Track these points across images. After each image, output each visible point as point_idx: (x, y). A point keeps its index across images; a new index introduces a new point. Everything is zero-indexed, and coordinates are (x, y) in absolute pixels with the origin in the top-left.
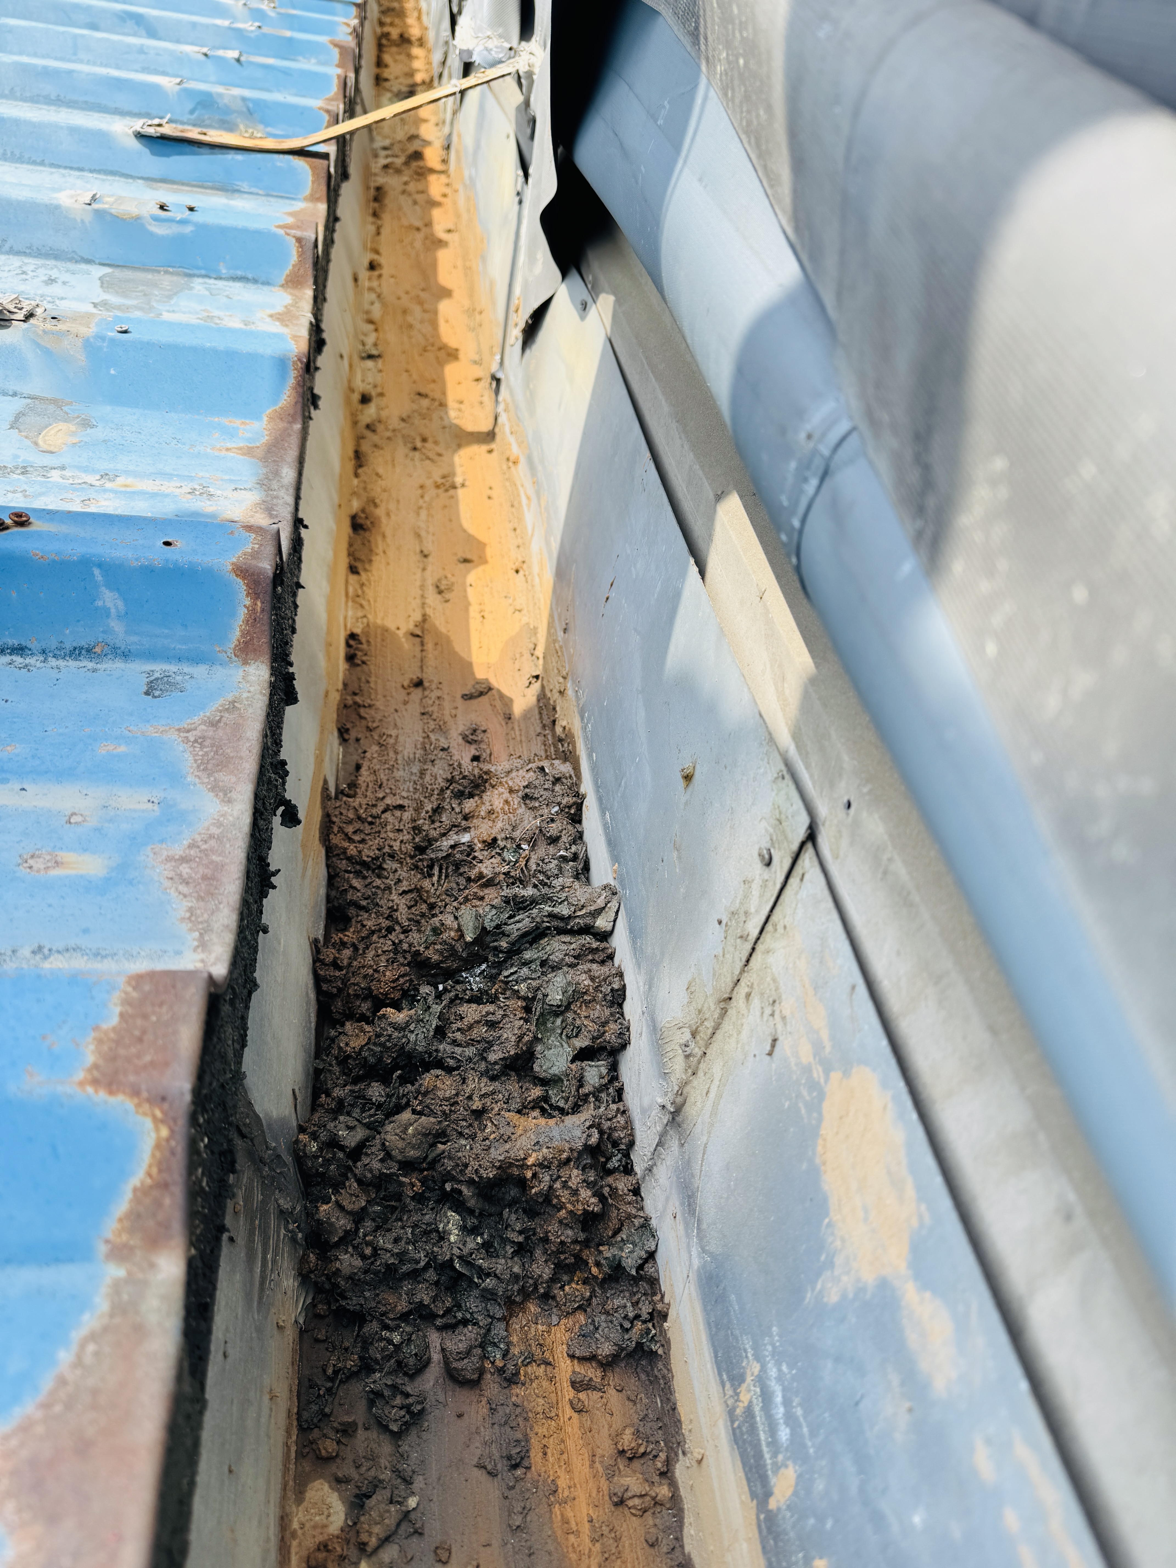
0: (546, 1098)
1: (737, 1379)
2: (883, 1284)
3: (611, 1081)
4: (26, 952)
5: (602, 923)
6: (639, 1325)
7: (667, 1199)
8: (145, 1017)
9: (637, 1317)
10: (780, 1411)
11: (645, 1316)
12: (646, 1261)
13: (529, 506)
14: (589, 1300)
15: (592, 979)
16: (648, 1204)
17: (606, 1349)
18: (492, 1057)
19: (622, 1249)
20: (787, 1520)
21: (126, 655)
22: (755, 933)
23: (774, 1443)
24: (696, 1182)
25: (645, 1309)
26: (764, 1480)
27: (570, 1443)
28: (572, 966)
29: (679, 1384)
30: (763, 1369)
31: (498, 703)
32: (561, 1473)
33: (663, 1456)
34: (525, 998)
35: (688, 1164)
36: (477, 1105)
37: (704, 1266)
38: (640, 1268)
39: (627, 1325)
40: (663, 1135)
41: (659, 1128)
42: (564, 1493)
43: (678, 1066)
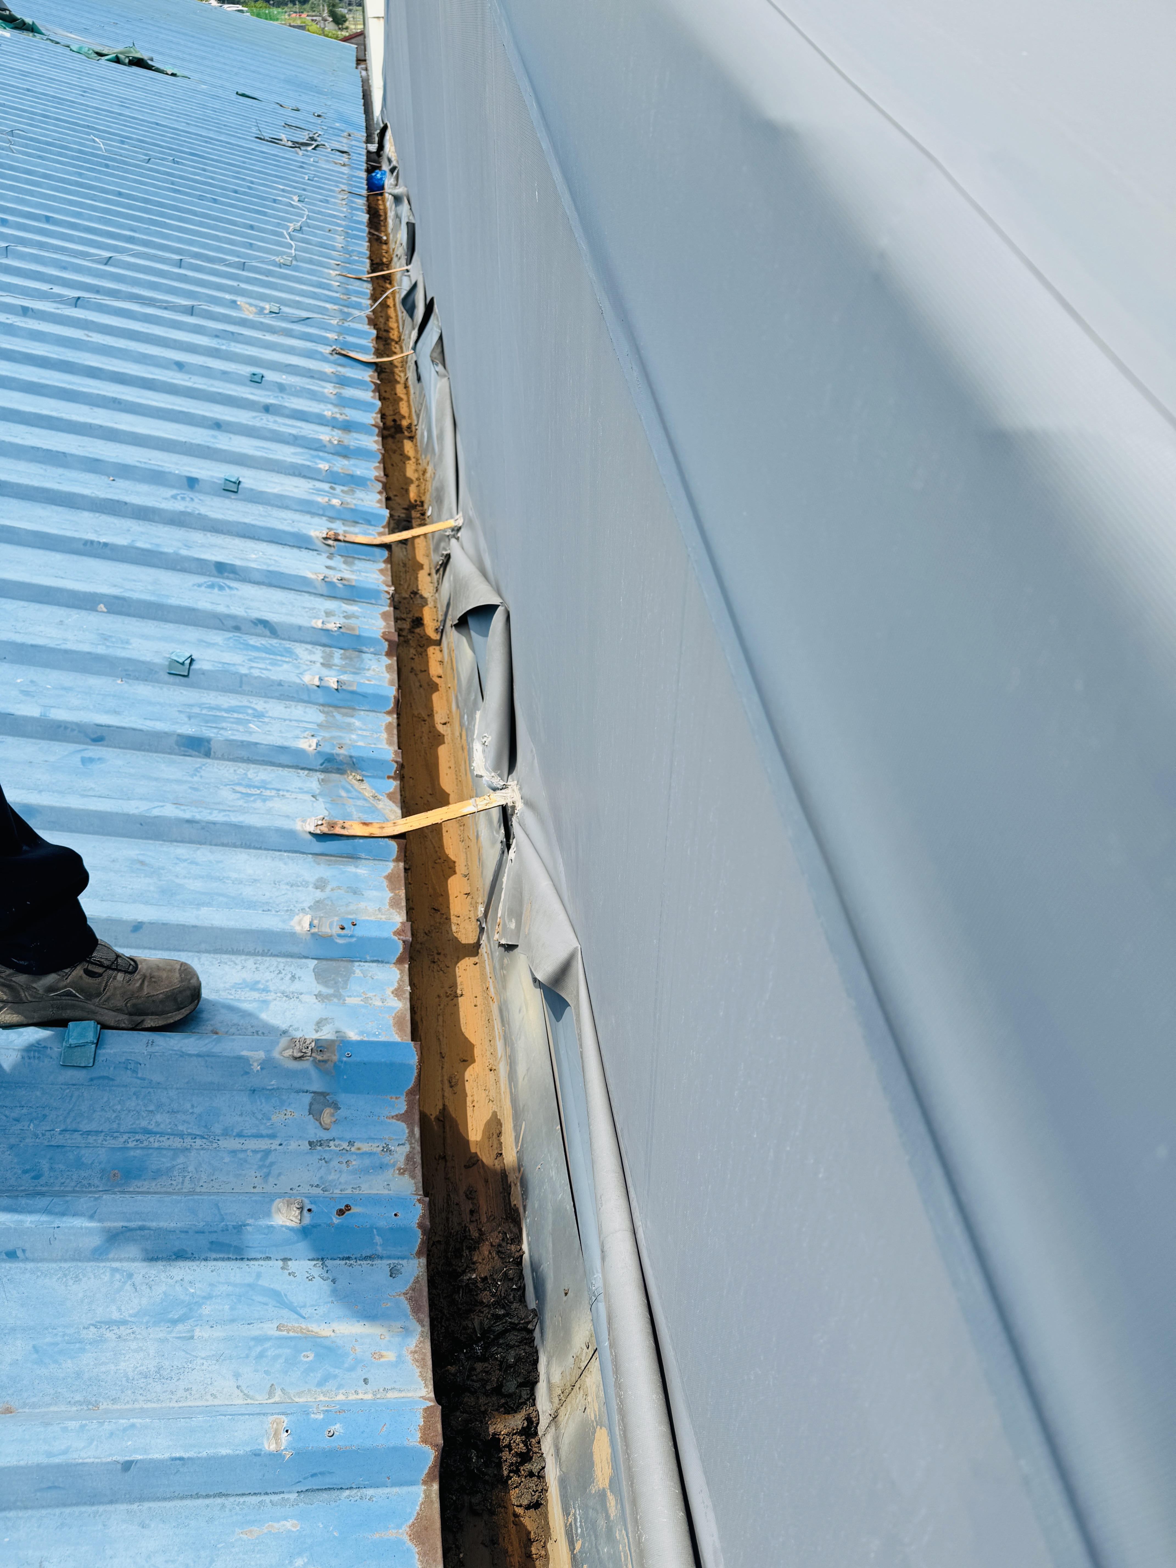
0: (506, 1403)
1: (568, 1514)
2: (604, 1489)
3: (531, 1396)
4: (381, 1390)
5: (530, 1326)
6: (537, 1493)
7: (550, 1448)
8: (429, 1422)
9: (537, 1491)
10: (578, 1524)
11: (540, 1491)
12: (541, 1470)
13: (500, 1039)
14: (520, 1484)
15: (526, 1353)
16: (543, 1447)
17: (526, 1502)
18: (488, 1388)
19: (533, 1465)
20: (578, 1557)
21: (381, 1258)
22: (583, 1368)
23: (577, 1533)
24: (560, 1445)
25: (540, 1489)
26: (573, 1545)
27: (512, 1536)
28: (518, 1346)
29: (550, 1516)
30: (575, 1511)
31: (482, 1171)
32: (510, 1547)
33: (543, 1541)
34: (500, 1361)
35: (558, 1437)
36: (483, 1409)
37: (560, 1476)
38: (539, 1473)
39: (533, 1493)
40: (550, 1424)
41: (549, 1421)
42: (510, 1553)
43: (556, 1400)
